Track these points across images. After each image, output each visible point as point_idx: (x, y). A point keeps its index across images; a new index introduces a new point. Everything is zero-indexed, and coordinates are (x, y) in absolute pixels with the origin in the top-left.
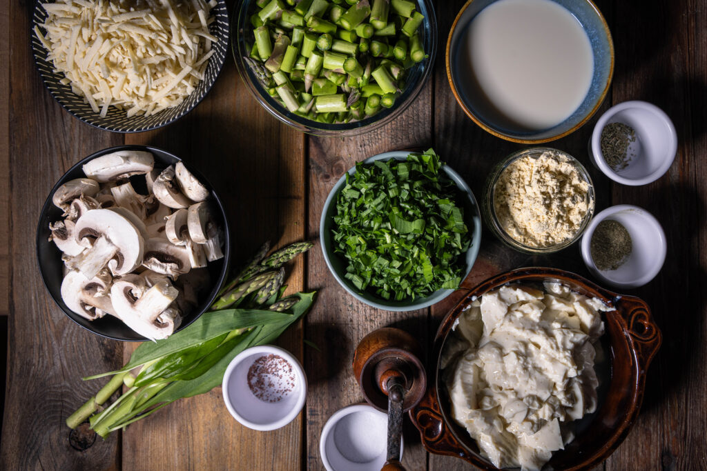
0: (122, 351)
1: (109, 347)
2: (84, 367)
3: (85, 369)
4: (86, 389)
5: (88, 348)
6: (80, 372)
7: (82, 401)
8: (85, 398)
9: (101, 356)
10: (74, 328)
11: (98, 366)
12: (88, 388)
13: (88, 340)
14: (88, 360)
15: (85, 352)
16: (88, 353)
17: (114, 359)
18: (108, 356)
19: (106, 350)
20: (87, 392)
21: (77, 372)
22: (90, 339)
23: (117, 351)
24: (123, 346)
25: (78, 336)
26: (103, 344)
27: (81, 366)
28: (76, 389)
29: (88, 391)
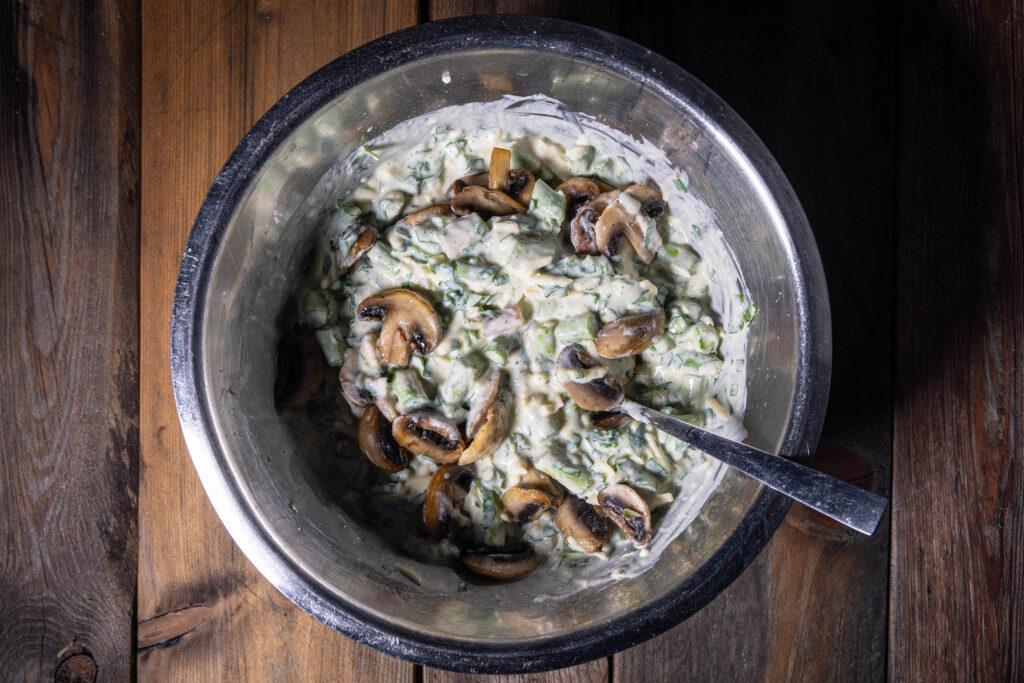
0: (137, 543)
1: (116, 537)
2: (77, 568)
3: (79, 571)
4: (81, 603)
5: (83, 539)
6: (71, 577)
7: (75, 621)
8: (79, 617)
9: (104, 551)
10: (62, 507)
11: (98, 568)
12: (84, 601)
13: (85, 527)
14: (84, 558)
15: (80, 545)
16: (83, 546)
17: (125, 555)
18: (116, 551)
19: (112, 541)
20: (82, 607)
21: (67, 577)
22: (87, 524)
23: (129, 544)
24: (137, 536)
25: (68, 521)
26: (107, 533)
27: (73, 567)
28: (65, 602)
29: (84, 605)
